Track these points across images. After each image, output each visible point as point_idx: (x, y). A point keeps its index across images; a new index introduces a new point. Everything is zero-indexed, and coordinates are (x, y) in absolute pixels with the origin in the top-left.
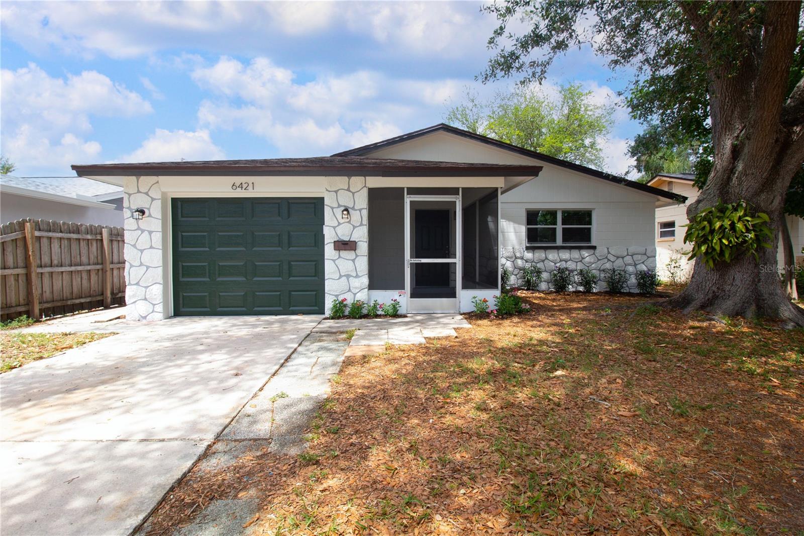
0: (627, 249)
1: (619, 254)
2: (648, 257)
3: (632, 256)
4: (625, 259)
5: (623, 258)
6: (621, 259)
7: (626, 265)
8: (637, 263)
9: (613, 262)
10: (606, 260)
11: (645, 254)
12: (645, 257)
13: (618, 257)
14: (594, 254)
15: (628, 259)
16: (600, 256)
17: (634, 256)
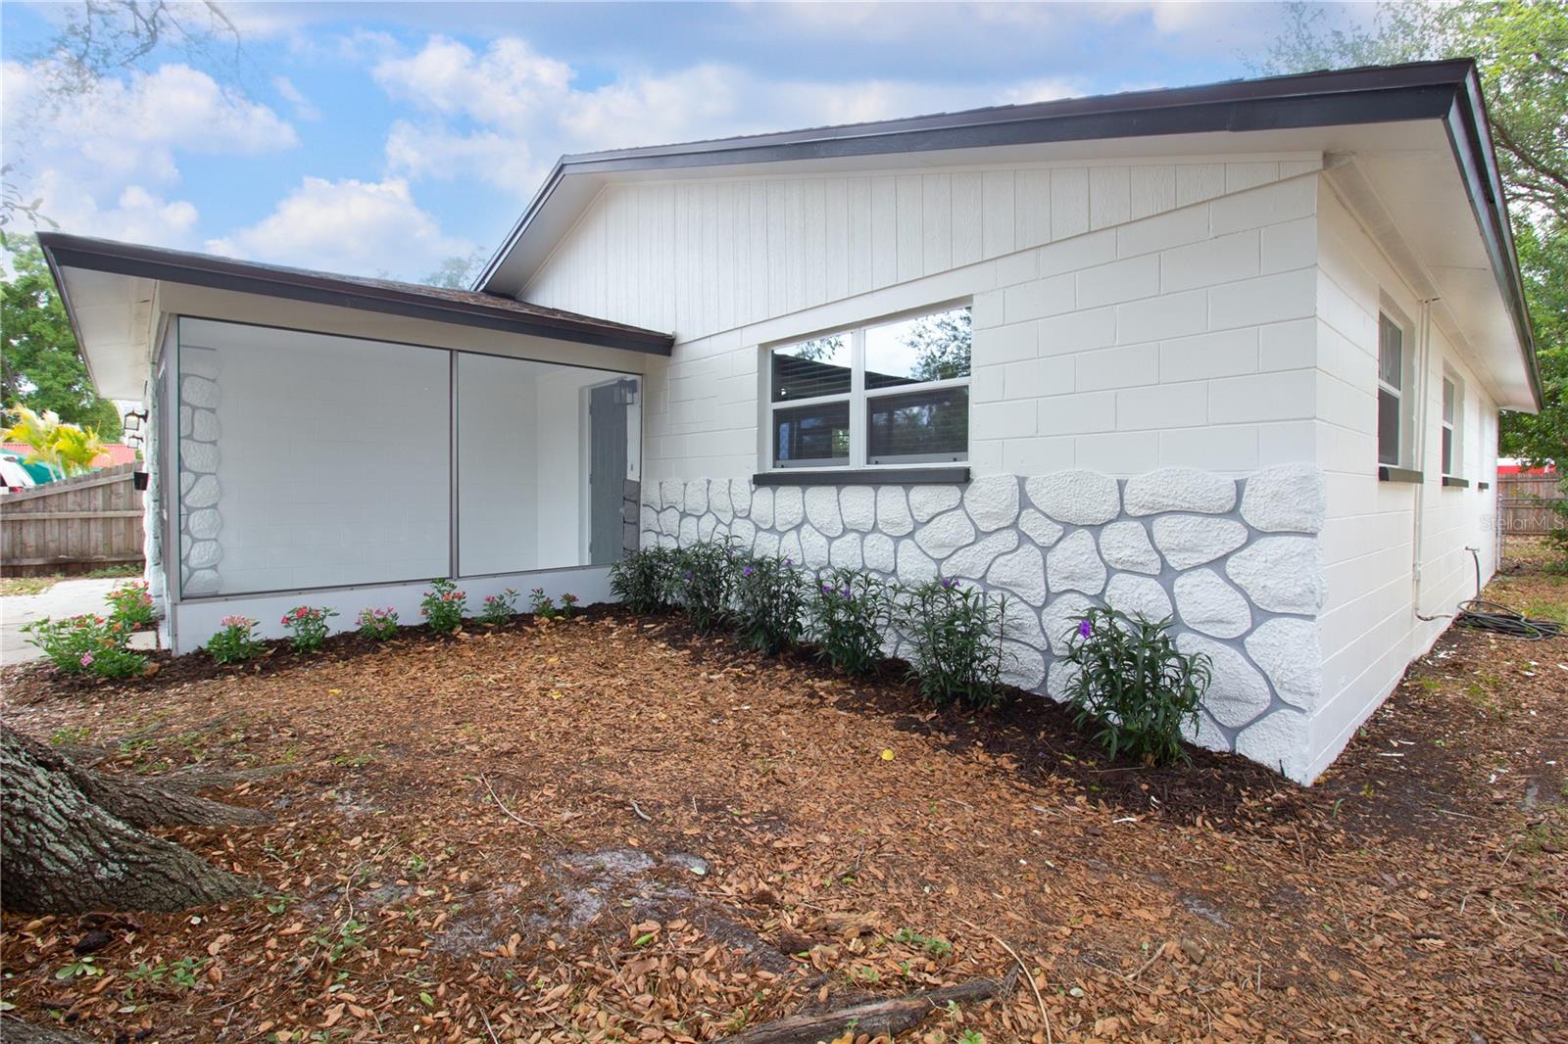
0: (1121, 485)
1: (1079, 507)
2: (1254, 534)
3: (1147, 520)
4: (1108, 535)
5: (1096, 529)
6: (1086, 535)
7: (1111, 571)
8: (1173, 560)
9: (1045, 550)
10: (1011, 538)
11: (1233, 513)
12: (1235, 534)
13: (1069, 527)
14: (961, 505)
15: (1126, 542)
16: (987, 516)
17: (1160, 526)
